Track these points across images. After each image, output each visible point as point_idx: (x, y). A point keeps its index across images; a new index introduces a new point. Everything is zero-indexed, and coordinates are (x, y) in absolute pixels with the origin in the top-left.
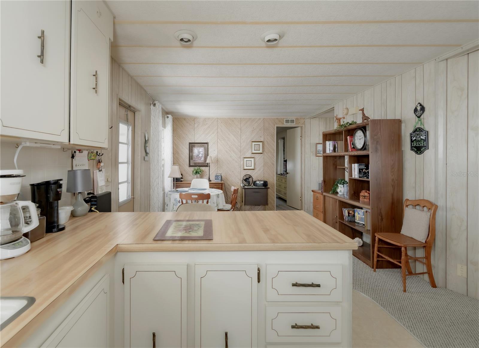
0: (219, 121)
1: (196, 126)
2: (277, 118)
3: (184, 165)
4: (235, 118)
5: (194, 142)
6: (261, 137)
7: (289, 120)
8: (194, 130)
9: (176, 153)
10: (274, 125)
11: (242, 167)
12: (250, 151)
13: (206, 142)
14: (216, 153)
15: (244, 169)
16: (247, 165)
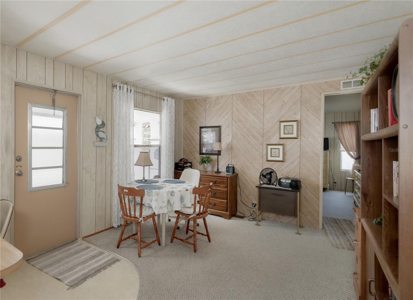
0: (235, 98)
1: (207, 106)
2: (326, 82)
3: (194, 152)
4: (255, 92)
5: (205, 126)
6: (295, 113)
7: (351, 82)
8: (205, 112)
9: (187, 139)
10: (321, 94)
11: (265, 157)
12: (277, 135)
13: (219, 125)
14: (230, 138)
15: (268, 161)
16: (272, 155)
